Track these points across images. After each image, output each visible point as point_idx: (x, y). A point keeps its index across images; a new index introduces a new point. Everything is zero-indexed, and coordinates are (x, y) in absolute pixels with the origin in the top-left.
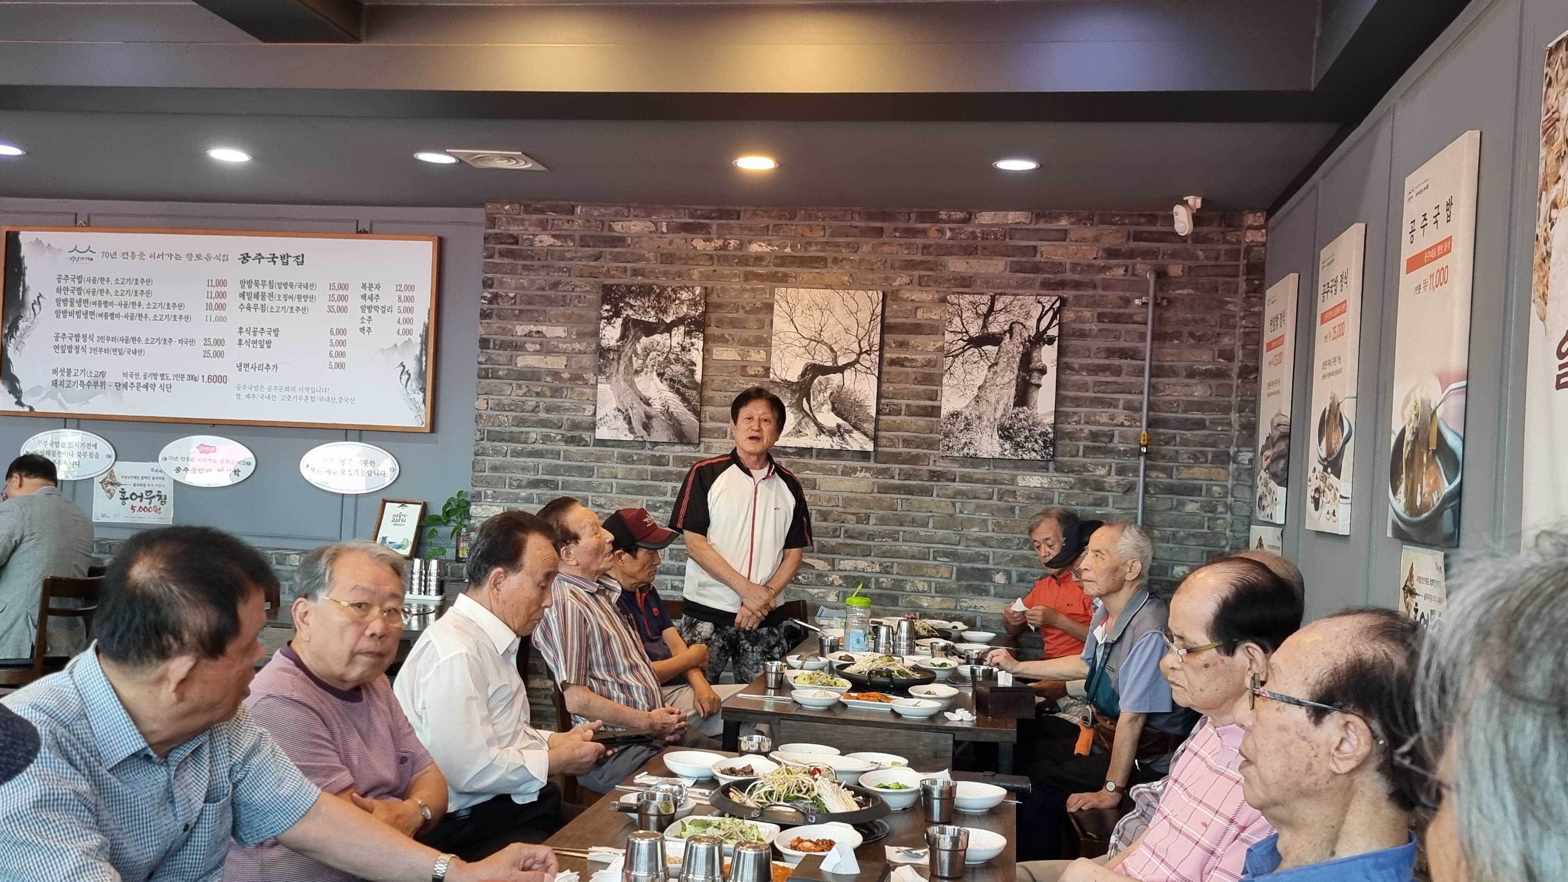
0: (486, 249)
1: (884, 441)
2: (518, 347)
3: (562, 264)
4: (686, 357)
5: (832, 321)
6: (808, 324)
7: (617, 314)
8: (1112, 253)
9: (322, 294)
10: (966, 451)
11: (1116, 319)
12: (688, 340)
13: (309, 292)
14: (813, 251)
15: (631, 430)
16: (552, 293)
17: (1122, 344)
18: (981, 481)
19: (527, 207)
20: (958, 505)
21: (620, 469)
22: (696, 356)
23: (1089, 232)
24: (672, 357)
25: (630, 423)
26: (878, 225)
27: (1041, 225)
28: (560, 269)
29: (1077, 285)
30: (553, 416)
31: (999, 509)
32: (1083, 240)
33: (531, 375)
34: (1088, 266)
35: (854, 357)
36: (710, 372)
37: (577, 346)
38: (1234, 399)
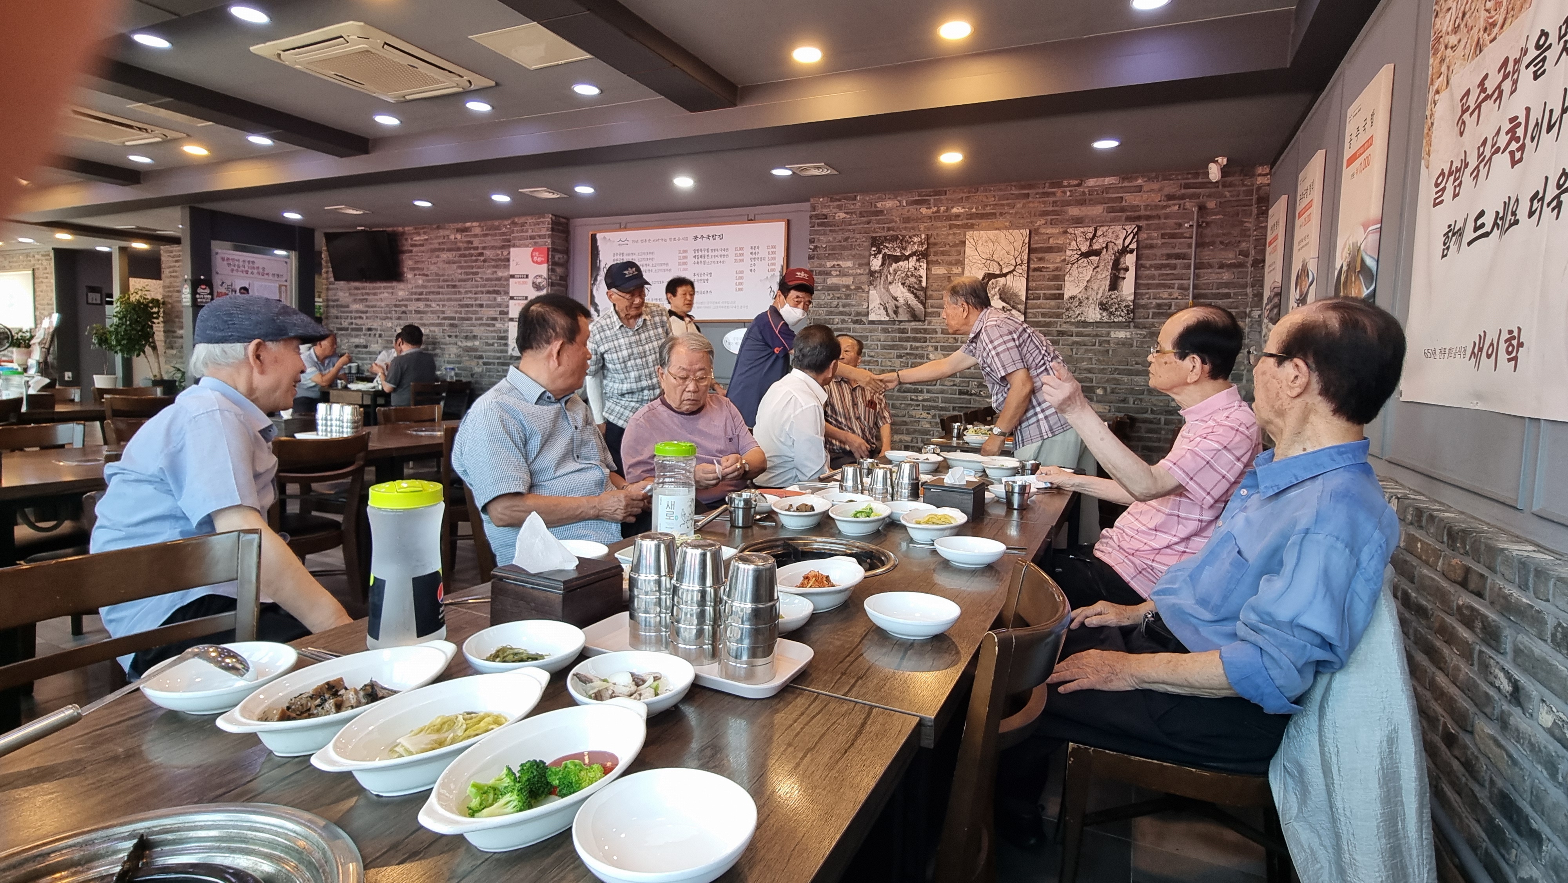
0: (810, 223)
1: (1030, 315)
2: (828, 274)
3: (850, 227)
4: (917, 273)
5: (999, 248)
6: (985, 250)
7: (880, 252)
8: (1170, 197)
9: (731, 253)
10: (1079, 318)
11: (1173, 236)
12: (918, 264)
13: (725, 253)
14: (988, 210)
15: (888, 315)
16: (845, 243)
17: (1177, 251)
18: (1089, 335)
19: (831, 198)
20: (1074, 350)
21: (882, 336)
22: (923, 272)
23: (1155, 186)
24: (909, 274)
25: (887, 311)
26: (1026, 192)
27: (1126, 184)
28: (849, 230)
29: (1148, 218)
30: (847, 309)
31: (1099, 351)
32: (1152, 191)
33: (835, 288)
34: (1156, 206)
35: (1013, 268)
36: (930, 281)
37: (858, 271)
38: (1249, 280)
